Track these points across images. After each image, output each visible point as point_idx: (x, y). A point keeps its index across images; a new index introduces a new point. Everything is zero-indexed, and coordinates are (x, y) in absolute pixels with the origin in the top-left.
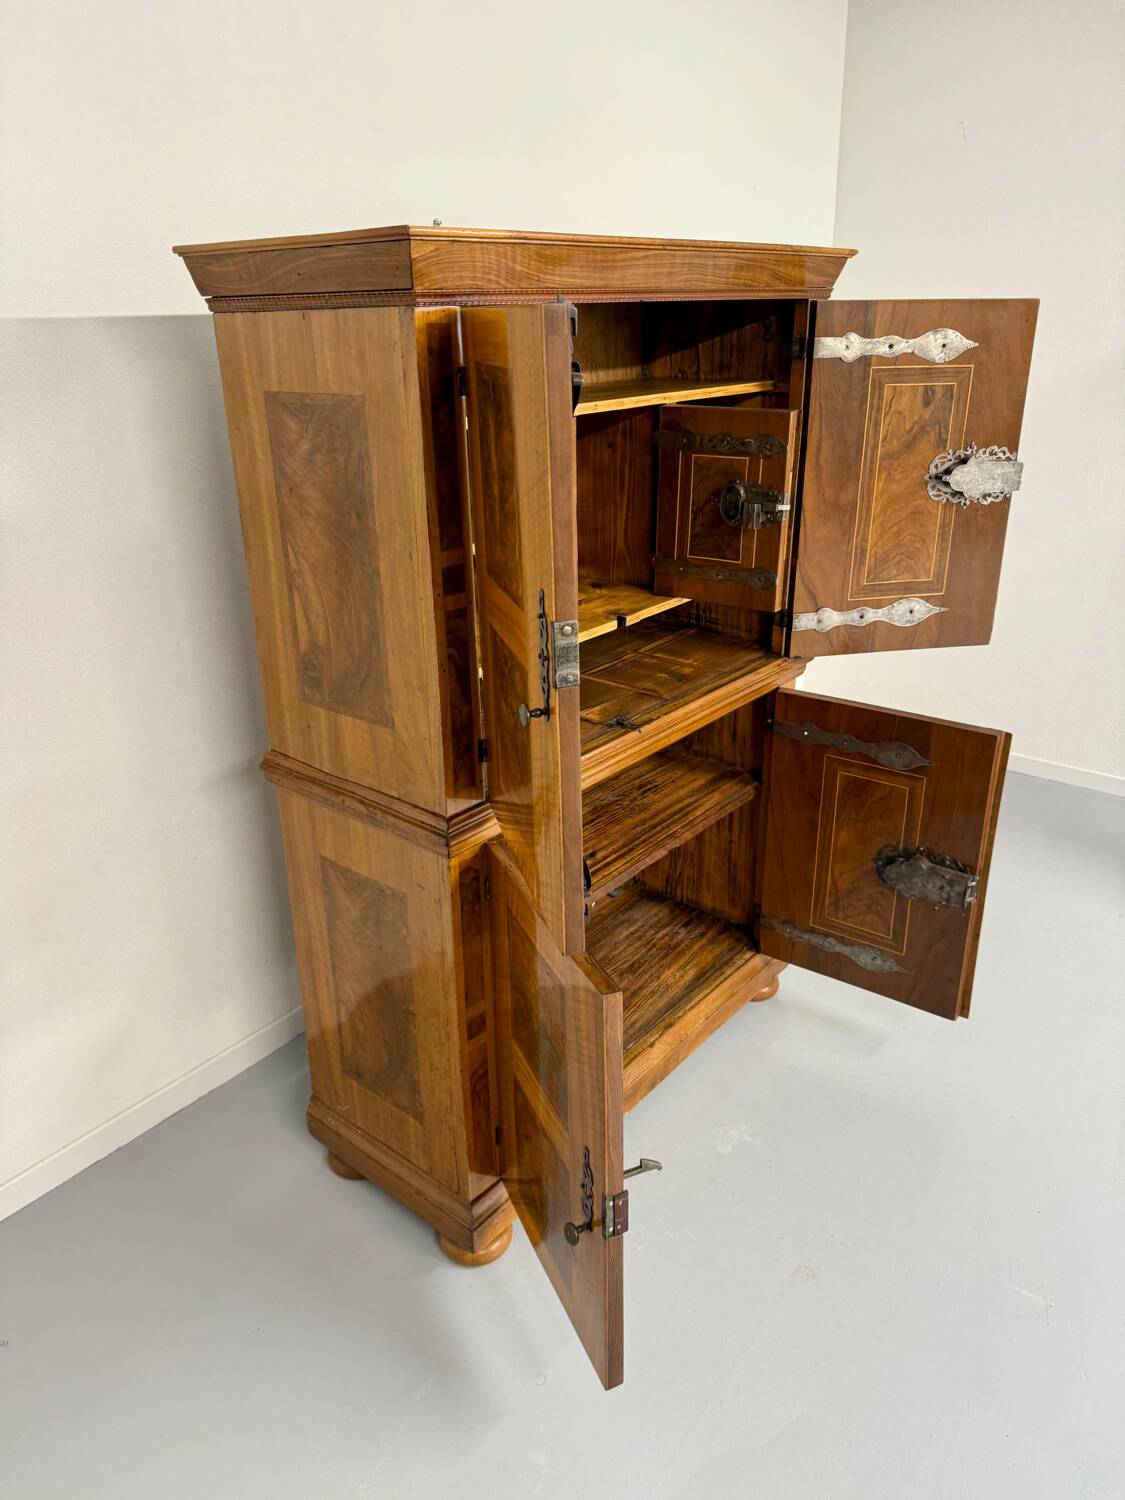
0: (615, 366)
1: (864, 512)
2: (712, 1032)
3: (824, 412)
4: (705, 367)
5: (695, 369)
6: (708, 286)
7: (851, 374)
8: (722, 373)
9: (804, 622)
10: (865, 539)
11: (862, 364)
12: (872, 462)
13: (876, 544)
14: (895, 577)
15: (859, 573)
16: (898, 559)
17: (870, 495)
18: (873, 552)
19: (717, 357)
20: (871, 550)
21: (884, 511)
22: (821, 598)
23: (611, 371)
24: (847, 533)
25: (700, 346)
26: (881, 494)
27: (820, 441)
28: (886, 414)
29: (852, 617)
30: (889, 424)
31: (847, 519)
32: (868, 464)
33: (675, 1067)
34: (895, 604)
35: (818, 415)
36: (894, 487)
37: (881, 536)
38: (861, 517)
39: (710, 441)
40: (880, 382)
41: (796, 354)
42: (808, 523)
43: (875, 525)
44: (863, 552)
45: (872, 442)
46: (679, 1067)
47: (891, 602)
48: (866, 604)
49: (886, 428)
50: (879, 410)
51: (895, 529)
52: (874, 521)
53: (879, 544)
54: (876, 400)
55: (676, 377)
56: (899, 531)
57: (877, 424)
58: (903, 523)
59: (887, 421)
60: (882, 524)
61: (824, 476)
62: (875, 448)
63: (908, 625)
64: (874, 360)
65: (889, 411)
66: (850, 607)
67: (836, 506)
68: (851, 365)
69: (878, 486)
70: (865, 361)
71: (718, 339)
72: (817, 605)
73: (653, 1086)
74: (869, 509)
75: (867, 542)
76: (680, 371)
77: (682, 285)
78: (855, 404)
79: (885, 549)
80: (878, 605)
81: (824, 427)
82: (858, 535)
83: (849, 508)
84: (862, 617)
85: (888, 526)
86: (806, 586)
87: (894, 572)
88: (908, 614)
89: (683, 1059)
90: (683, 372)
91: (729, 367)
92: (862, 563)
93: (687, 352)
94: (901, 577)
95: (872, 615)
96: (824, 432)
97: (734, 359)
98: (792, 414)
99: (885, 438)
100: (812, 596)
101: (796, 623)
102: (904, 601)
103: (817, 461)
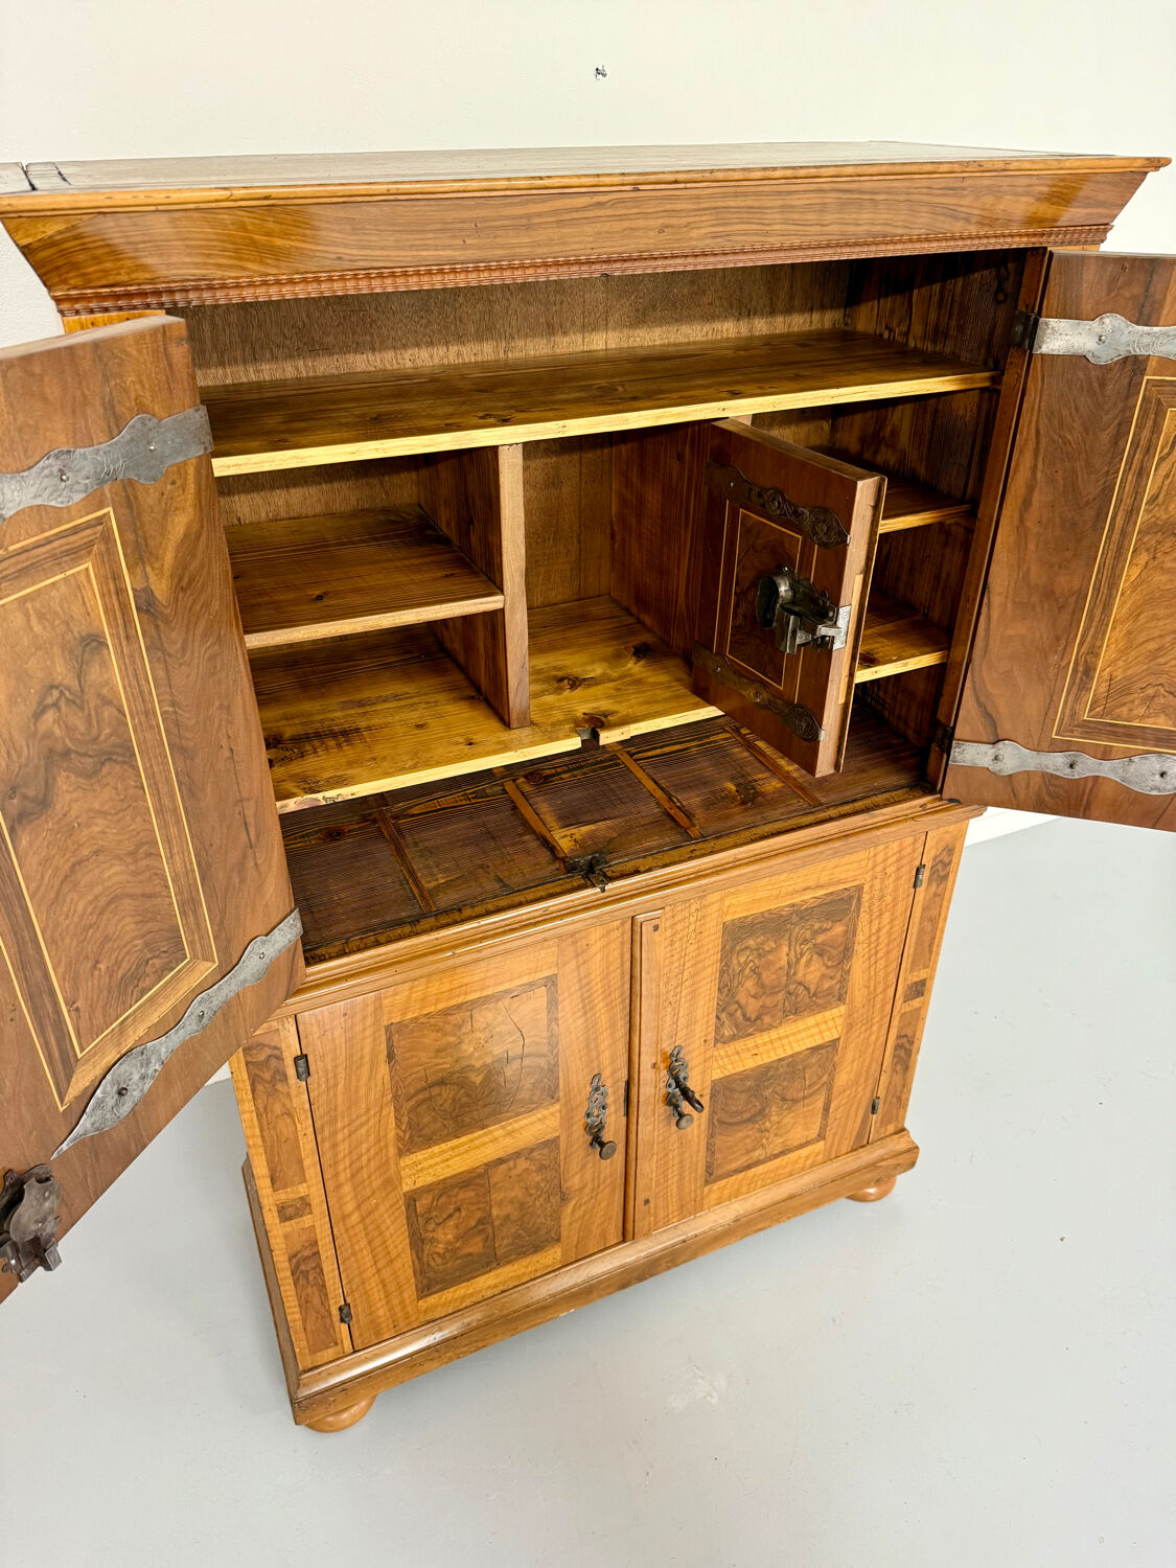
0: (789, 310)
1: (1098, 612)
2: (746, 1236)
3: (1043, 442)
4: (917, 329)
5: (904, 328)
6: (776, 241)
7: (1103, 385)
8: (934, 342)
9: (969, 754)
10: (1094, 652)
11: (1129, 367)
12: (1124, 534)
13: (1113, 662)
14: (1142, 718)
15: (1076, 699)
16: (1151, 691)
17: (1113, 585)
18: (1105, 673)
19: (933, 316)
20: (1102, 671)
21: (1134, 615)
22: (1006, 727)
23: (780, 319)
24: (1062, 638)
25: (915, 292)
26: (1134, 587)
27: (1030, 488)
28: (1161, 460)
29: (1056, 763)
30: (1167, 476)
31: (1065, 616)
32: (1116, 536)
33: (669, 1268)
34: (1136, 759)
35: (1031, 446)
36: (1159, 578)
37: (1123, 652)
38: (1091, 617)
39: (760, 495)
40: (1159, 402)
41: (1018, 339)
42: (995, 614)
43: (1116, 633)
44: (1089, 671)
45: (1127, 501)
46: (674, 1270)
47: (1129, 756)
48: (1082, 749)
49: (1158, 483)
50: (1149, 449)
51: (1152, 646)
52: (1114, 628)
53: (1121, 663)
54: (1146, 433)
55: (881, 335)
56: (1159, 649)
57: (1142, 473)
58: (1168, 639)
59: (1163, 471)
60: (1129, 633)
61: (1031, 546)
62: (1132, 512)
63: (1154, 793)
64: (1152, 364)
65: (1169, 454)
66: (1055, 747)
67: (1048, 594)
68: (1106, 369)
69: (1130, 573)
70: (1134, 365)
71: (937, 287)
72: (996, 733)
73: (624, 1286)
74: (1107, 606)
75: (1097, 655)
76: (887, 328)
77: (708, 244)
78: (1105, 437)
79: (1130, 672)
80: (1105, 755)
81: (1040, 466)
82: (1081, 644)
83: (1073, 599)
84: (1071, 766)
85: (1142, 637)
86: (980, 704)
87: (1141, 710)
88: (1158, 777)
89: (684, 1262)
90: (891, 330)
91: (946, 335)
92: (1084, 686)
93: (899, 298)
94: (1147, 720)
95: (1088, 767)
96: (1039, 475)
97: (953, 323)
98: (860, 484)
99: (1153, 499)
100: (991, 720)
101: (955, 752)
102: (1153, 758)
103: (1022, 520)
